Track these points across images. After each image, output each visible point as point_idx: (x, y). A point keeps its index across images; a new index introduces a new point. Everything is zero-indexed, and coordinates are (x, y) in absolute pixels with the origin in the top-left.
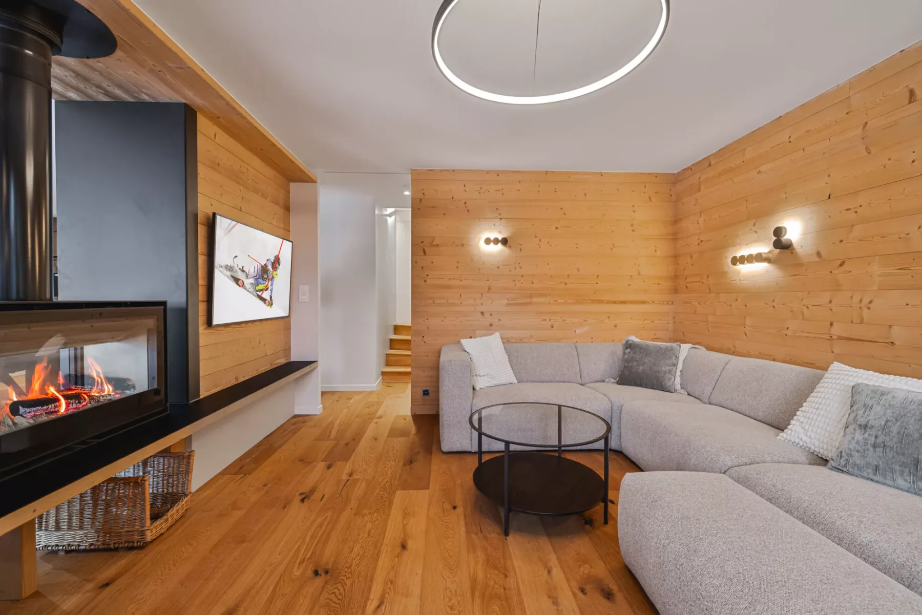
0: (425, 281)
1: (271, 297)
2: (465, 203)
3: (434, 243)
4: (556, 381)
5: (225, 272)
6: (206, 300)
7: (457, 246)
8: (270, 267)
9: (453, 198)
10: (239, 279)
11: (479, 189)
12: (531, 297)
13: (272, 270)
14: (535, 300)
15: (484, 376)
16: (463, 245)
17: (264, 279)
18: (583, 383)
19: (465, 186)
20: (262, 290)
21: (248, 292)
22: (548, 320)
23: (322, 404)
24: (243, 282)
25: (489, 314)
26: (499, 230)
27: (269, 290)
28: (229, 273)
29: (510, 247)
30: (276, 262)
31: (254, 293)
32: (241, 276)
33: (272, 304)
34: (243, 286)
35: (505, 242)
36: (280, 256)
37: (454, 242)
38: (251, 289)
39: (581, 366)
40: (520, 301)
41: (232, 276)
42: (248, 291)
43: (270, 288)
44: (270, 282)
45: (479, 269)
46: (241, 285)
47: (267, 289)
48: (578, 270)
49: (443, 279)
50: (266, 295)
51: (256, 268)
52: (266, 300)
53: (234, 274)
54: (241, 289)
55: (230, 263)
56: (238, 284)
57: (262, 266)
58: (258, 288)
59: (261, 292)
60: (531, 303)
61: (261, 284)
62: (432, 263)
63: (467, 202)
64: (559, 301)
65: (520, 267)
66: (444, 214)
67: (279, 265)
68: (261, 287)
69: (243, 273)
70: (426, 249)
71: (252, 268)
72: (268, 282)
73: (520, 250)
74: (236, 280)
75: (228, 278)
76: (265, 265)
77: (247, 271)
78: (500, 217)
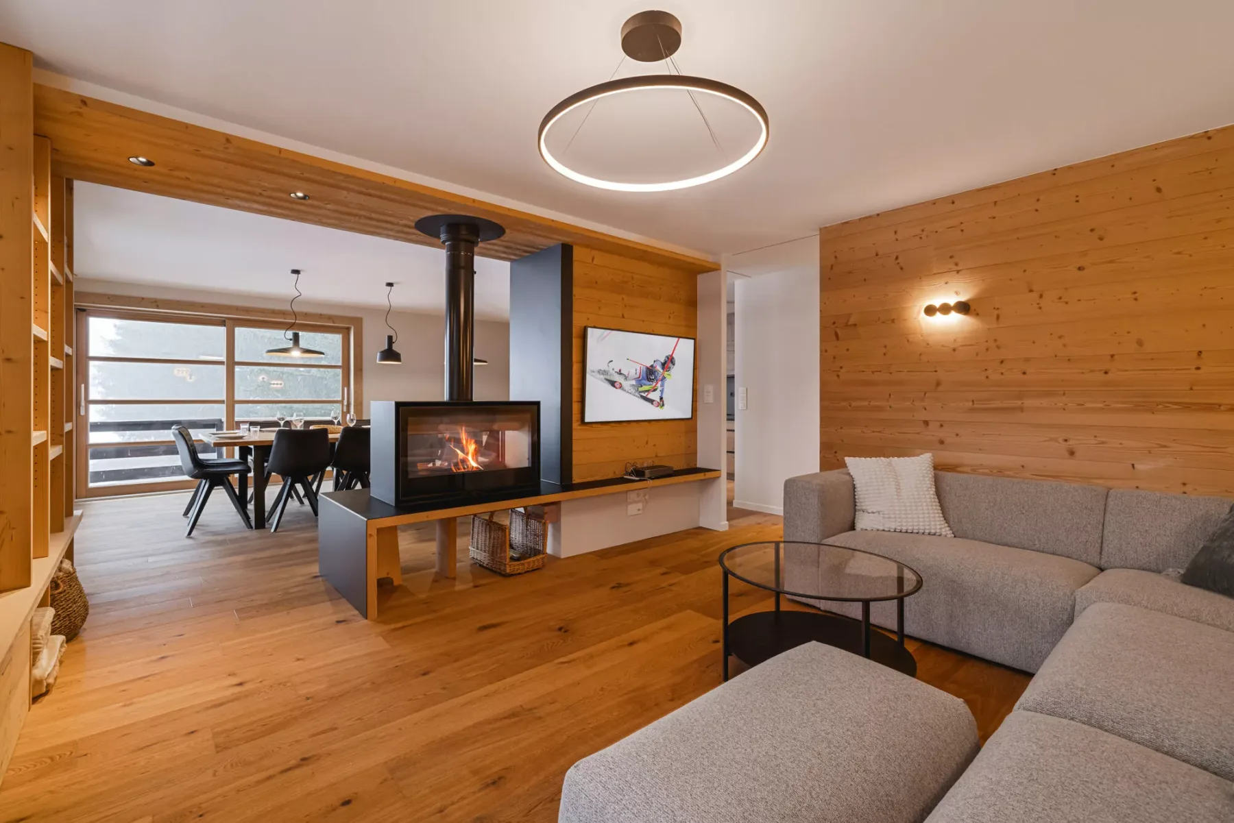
0: (838, 376)
1: (661, 398)
2: (897, 258)
3: (850, 323)
4: (1034, 548)
5: (598, 376)
6: (580, 400)
7: (883, 322)
8: (659, 368)
9: (877, 255)
10: (615, 382)
11: (920, 232)
12: (1020, 396)
13: (662, 371)
14: (1028, 402)
15: (873, 513)
16: (893, 321)
17: (649, 380)
18: (1103, 563)
19: (896, 232)
20: (648, 391)
21: (627, 394)
22: (1060, 440)
23: (727, 520)
24: (621, 384)
25: (939, 424)
26: (955, 290)
27: (658, 390)
28: (602, 377)
29: (977, 314)
30: (669, 362)
31: (636, 394)
32: (617, 378)
33: (663, 405)
34: (621, 387)
35: (963, 308)
36: (674, 356)
37: (879, 318)
38: (632, 390)
39: (1105, 532)
40: (998, 404)
41: (607, 380)
42: (628, 392)
43: (660, 389)
44: (660, 383)
45: (920, 355)
46: (618, 386)
47: (655, 390)
48: (1140, 343)
49: (863, 371)
50: (654, 396)
51: (638, 371)
52: (654, 401)
53: (608, 377)
54: (619, 391)
55: (604, 367)
56: (614, 386)
57: (647, 368)
58: (640, 389)
59: (646, 394)
60: (1022, 409)
61: (645, 385)
62: (848, 350)
63: (900, 257)
64: (1088, 405)
65: (998, 347)
66: (865, 280)
67: (674, 365)
68: (645, 388)
69: (622, 376)
70: (838, 331)
71: (633, 370)
72: (657, 383)
73: (998, 317)
74: (613, 383)
75: (602, 381)
76: (652, 366)
77: (626, 373)
78: (958, 268)
